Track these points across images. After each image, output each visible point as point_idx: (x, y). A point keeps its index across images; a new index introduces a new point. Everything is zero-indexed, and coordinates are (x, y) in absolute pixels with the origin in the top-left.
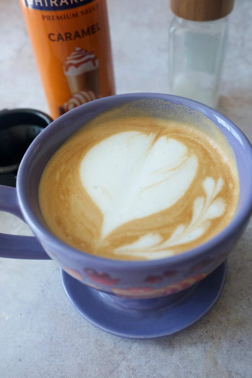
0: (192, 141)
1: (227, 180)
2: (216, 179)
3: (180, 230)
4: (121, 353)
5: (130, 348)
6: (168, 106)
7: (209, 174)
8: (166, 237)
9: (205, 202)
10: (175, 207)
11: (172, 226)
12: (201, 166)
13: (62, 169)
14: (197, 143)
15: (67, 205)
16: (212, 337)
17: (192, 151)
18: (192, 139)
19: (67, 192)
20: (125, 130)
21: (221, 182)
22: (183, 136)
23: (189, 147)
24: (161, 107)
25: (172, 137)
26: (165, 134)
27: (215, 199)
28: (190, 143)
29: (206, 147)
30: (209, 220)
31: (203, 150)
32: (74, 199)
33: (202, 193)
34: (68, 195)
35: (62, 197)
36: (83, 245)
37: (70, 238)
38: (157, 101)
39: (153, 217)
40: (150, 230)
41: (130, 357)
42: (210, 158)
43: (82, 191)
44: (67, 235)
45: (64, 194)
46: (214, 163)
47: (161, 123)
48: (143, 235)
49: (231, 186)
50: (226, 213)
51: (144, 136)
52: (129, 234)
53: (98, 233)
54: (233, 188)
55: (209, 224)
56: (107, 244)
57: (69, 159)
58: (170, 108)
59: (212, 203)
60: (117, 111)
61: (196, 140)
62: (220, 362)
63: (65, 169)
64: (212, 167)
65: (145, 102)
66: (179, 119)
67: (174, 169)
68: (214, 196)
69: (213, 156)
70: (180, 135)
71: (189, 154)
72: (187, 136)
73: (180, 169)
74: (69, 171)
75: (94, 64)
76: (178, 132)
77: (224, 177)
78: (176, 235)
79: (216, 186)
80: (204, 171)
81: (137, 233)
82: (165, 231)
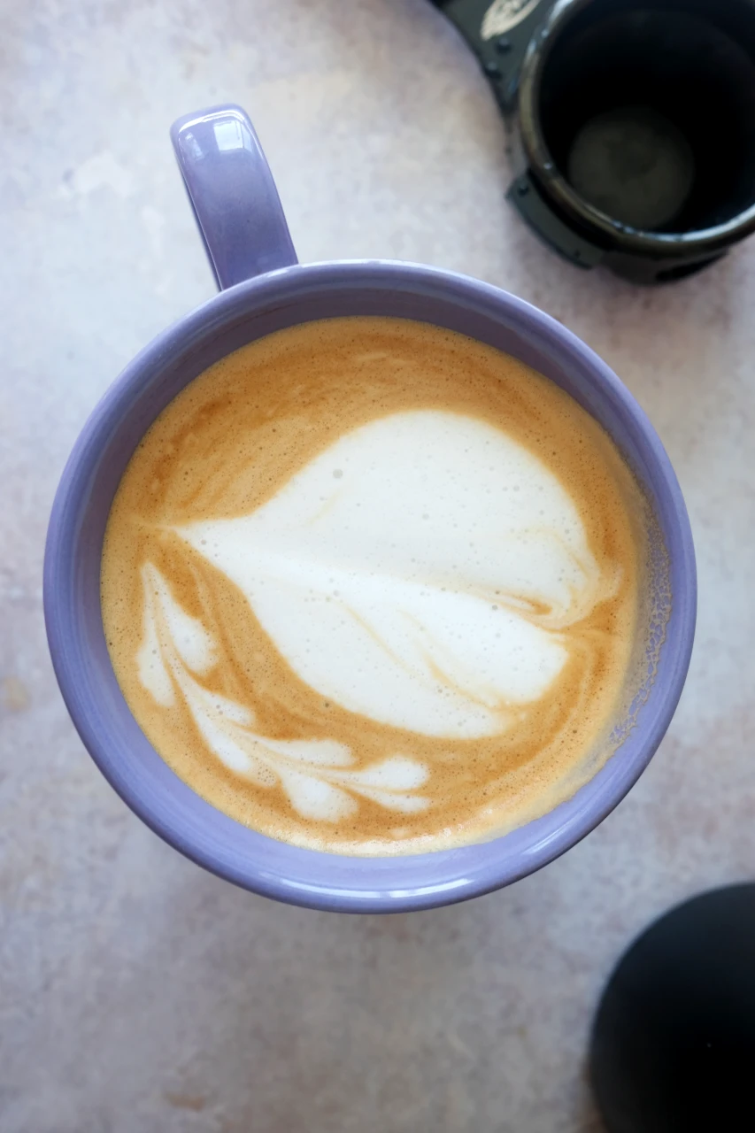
0: (563, 716)
1: (422, 822)
2: (424, 790)
3: (238, 713)
6: (658, 633)
7: (440, 770)
8: (211, 681)
9: (339, 768)
10: (305, 694)
11: (244, 690)
12: (472, 748)
13: (400, 362)
14: (556, 728)
15: (270, 413)
17: (523, 716)
18: (574, 713)
19: (312, 400)
20: (583, 513)
21: (414, 805)
22: (584, 685)
23: (540, 706)
27: (352, 794)
28: (555, 708)
29: (541, 756)
30: (279, 782)
31: (532, 749)
32: (293, 425)
33: (364, 757)
34: (305, 405)
35: (298, 390)
36: (155, 485)
37: (170, 449)
39: (263, 642)
40: (224, 640)
42: (503, 769)
43: (326, 436)
45: (306, 392)
46: (485, 782)
48: (206, 625)
49: (399, 832)
50: (306, 822)
52: (202, 590)
53: (193, 516)
54: (391, 839)
55: (266, 783)
57: (437, 370)
58: (652, 641)
59: (336, 785)
60: (627, 477)
61: (566, 727)
63: (398, 369)
64: (468, 777)
66: (631, 671)
67: (437, 673)
68: (362, 791)
69: (508, 778)
70: (588, 675)
71: (503, 708)
72: (582, 698)
73: (440, 691)
74: (392, 382)
76: (600, 669)
77: (432, 813)
78: (218, 707)
79: (396, 792)
80: (447, 757)
81: (208, 610)
82: (229, 678)
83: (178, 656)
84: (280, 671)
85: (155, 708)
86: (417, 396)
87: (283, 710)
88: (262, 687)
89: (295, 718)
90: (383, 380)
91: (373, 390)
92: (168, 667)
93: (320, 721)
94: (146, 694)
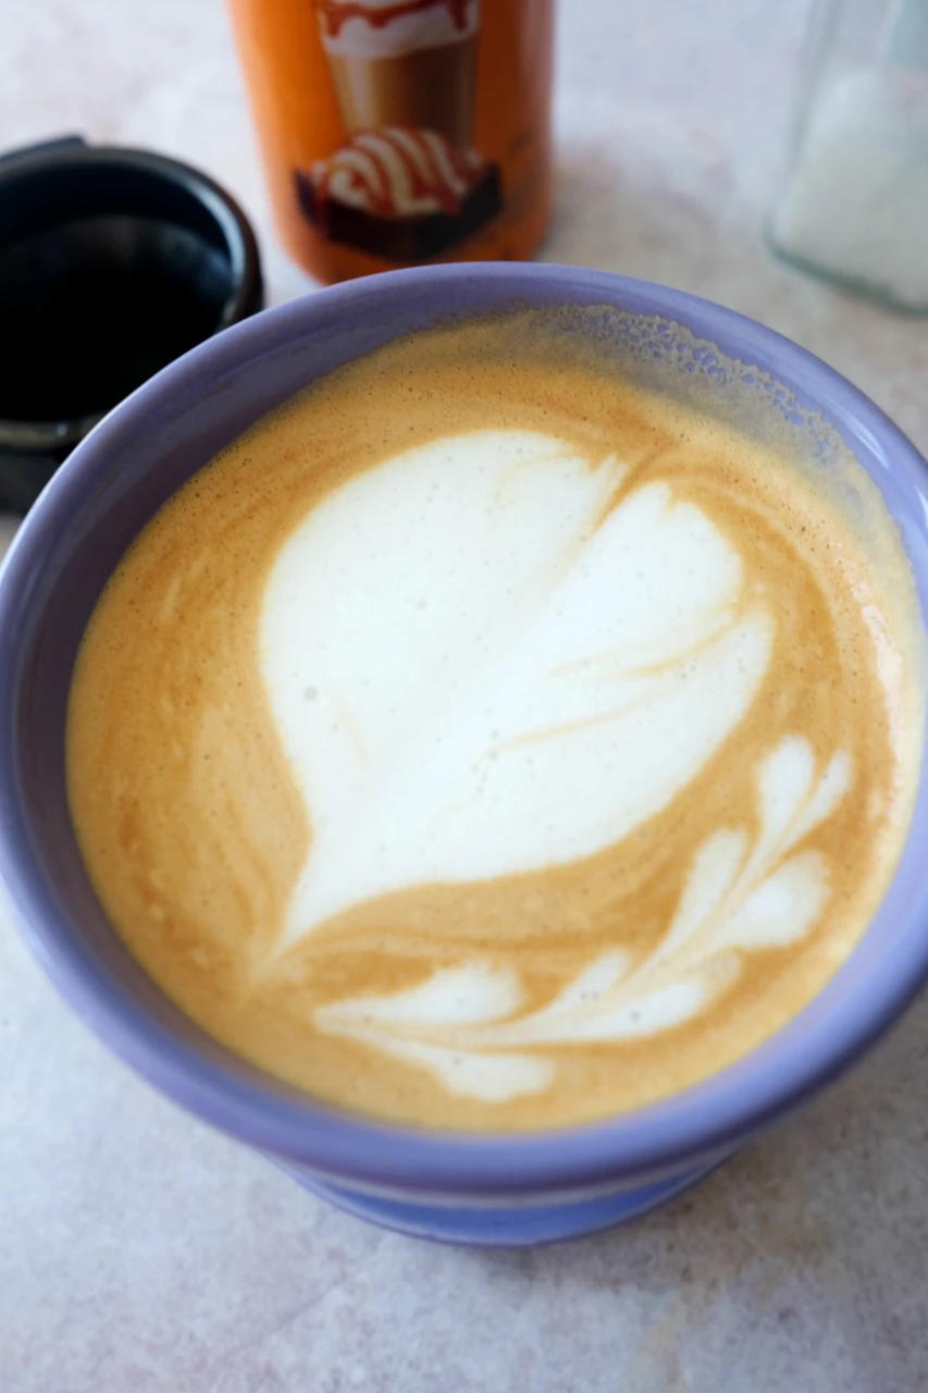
0: (776, 539)
1: (870, 771)
2: (823, 753)
3: (604, 971)
4: (335, 1255)
5: (373, 1244)
6: (703, 355)
7: (801, 720)
8: (539, 991)
9: (746, 857)
10: (613, 859)
11: (575, 946)
12: (781, 669)
13: (197, 568)
14: (790, 554)
15: (178, 751)
16: (686, 1275)
17: (760, 588)
18: (776, 524)
19: (190, 691)
20: (504, 424)
21: (839, 774)
22: (742, 501)
23: (754, 563)
24: (675, 352)
25: (697, 494)
26: (669, 472)
27: (792, 853)
28: (762, 545)
29: (824, 585)
30: (737, 951)
31: (810, 592)
32: (212, 729)
33: (742, 814)
34: (192, 702)
35: (166, 706)
36: (200, 956)
37: (157, 913)
38: (662, 328)
39: (510, 888)
40: (483, 945)
41: (363, 1277)
42: (828, 642)
43: (249, 692)
44: (149, 895)
45: (175, 692)
46: (837, 668)
48: (448, 963)
49: (876, 803)
50: (816, 934)
51: (577, 465)
52: (395, 947)
53: (274, 916)
54: (882, 820)
55: (733, 970)
57: (233, 525)
58: (711, 370)
59: (771, 871)
60: (480, 334)
61: (792, 538)
62: (688, 1375)
63: (207, 571)
64: (822, 689)
65: (606, 317)
66: (743, 421)
67: (656, 670)
68: (793, 838)
69: (842, 635)
70: (730, 492)
71: (741, 606)
72: (758, 508)
73: (684, 676)
74: (220, 584)
75: (460, 21)
76: (727, 475)
77: (860, 754)
78: (584, 996)
79: (813, 790)
80: (784, 703)
81: (427, 951)
82: (544, 962)
83: (478, 1027)
84: (563, 880)
85: (547, 1098)
86: (253, 560)
87: (628, 902)
88: (578, 916)
90: (210, 596)
91: (219, 612)
92: (492, 1049)
93: (663, 854)
94: (520, 1102)
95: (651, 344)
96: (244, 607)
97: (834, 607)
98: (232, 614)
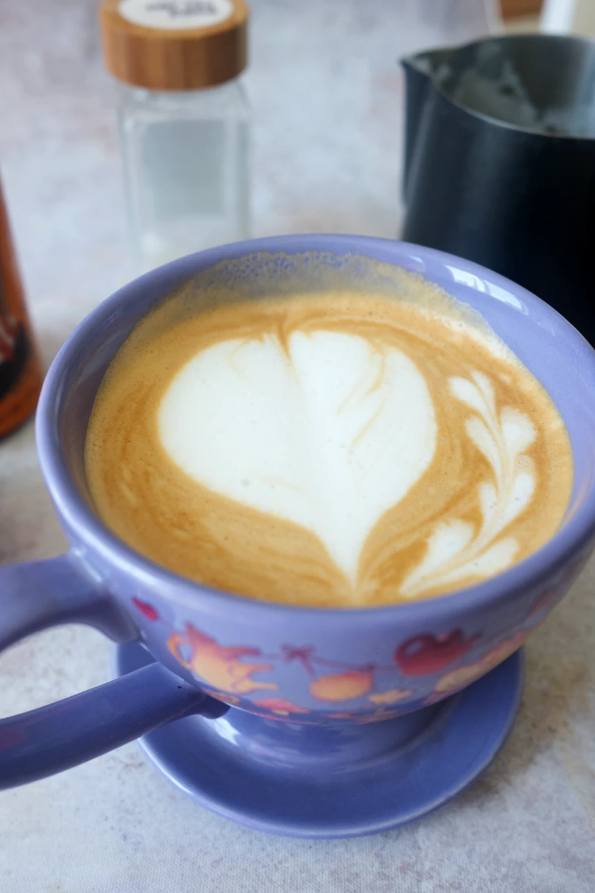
0: (363, 323)
1: (491, 370)
2: (466, 375)
3: (487, 495)
6: (279, 262)
7: (446, 372)
8: (474, 518)
9: (486, 424)
10: (442, 455)
11: (466, 494)
13: (126, 474)
14: (373, 324)
15: (209, 546)
17: (378, 341)
18: (358, 318)
19: (184, 519)
20: (205, 345)
21: (483, 381)
22: (335, 319)
23: (365, 335)
24: (265, 268)
25: (314, 327)
26: (294, 326)
27: (498, 412)
28: (361, 328)
29: (399, 326)
30: (522, 454)
31: (396, 332)
32: (214, 527)
33: (467, 412)
34: (192, 524)
35: (180, 534)
38: (254, 258)
39: (416, 492)
40: (433, 519)
42: (423, 343)
45: (180, 527)
46: (437, 349)
47: (270, 307)
48: (428, 534)
49: (506, 379)
50: (540, 429)
51: (253, 345)
52: (400, 545)
53: (336, 574)
54: (515, 381)
55: (529, 462)
56: (372, 586)
57: (124, 449)
58: (286, 267)
59: (499, 422)
60: (172, 305)
61: (369, 319)
63: (133, 473)
64: (441, 358)
65: (226, 267)
66: (314, 285)
67: (376, 386)
68: (493, 408)
69: (424, 336)
70: (328, 319)
71: (379, 350)
72: (344, 317)
73: (388, 382)
74: (147, 473)
76: (319, 314)
77: (479, 368)
78: (491, 507)
79: (480, 389)
80: (434, 370)
81: (414, 537)
82: (463, 507)
83: (468, 547)
84: (433, 475)
86: (152, 455)
87: (465, 466)
88: (455, 483)
89: (465, 456)
90: (147, 481)
91: (160, 483)
92: (483, 551)
93: (457, 442)
95: (252, 271)
96: (171, 474)
97: (412, 331)
98: (168, 480)
